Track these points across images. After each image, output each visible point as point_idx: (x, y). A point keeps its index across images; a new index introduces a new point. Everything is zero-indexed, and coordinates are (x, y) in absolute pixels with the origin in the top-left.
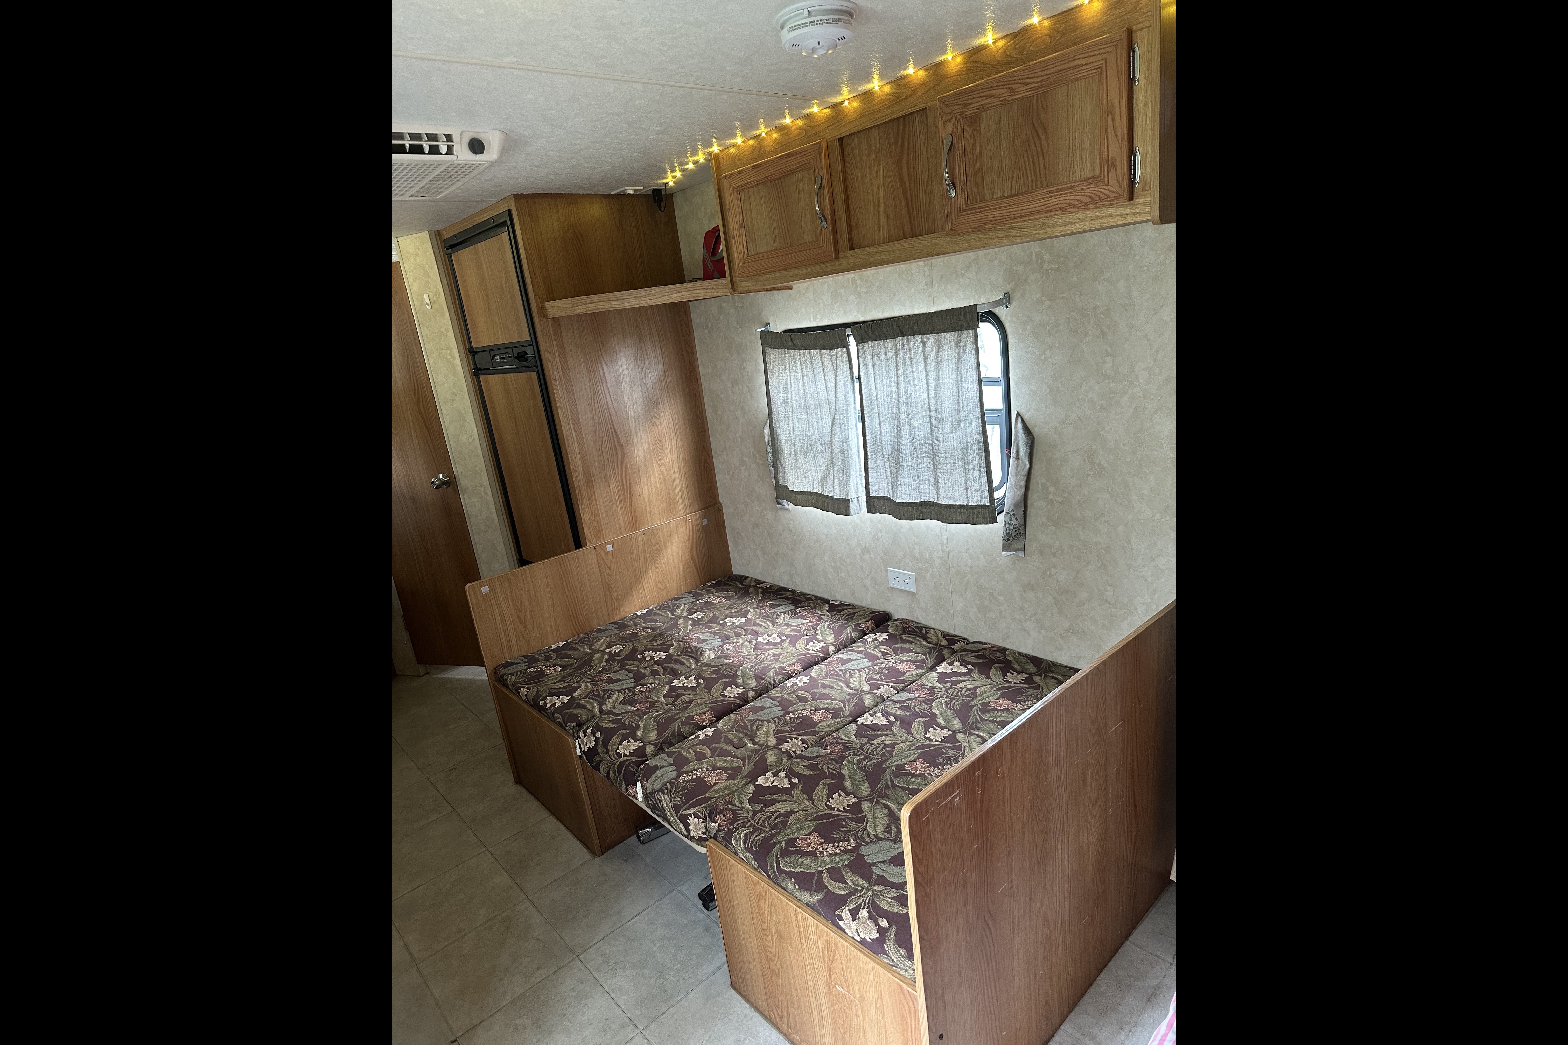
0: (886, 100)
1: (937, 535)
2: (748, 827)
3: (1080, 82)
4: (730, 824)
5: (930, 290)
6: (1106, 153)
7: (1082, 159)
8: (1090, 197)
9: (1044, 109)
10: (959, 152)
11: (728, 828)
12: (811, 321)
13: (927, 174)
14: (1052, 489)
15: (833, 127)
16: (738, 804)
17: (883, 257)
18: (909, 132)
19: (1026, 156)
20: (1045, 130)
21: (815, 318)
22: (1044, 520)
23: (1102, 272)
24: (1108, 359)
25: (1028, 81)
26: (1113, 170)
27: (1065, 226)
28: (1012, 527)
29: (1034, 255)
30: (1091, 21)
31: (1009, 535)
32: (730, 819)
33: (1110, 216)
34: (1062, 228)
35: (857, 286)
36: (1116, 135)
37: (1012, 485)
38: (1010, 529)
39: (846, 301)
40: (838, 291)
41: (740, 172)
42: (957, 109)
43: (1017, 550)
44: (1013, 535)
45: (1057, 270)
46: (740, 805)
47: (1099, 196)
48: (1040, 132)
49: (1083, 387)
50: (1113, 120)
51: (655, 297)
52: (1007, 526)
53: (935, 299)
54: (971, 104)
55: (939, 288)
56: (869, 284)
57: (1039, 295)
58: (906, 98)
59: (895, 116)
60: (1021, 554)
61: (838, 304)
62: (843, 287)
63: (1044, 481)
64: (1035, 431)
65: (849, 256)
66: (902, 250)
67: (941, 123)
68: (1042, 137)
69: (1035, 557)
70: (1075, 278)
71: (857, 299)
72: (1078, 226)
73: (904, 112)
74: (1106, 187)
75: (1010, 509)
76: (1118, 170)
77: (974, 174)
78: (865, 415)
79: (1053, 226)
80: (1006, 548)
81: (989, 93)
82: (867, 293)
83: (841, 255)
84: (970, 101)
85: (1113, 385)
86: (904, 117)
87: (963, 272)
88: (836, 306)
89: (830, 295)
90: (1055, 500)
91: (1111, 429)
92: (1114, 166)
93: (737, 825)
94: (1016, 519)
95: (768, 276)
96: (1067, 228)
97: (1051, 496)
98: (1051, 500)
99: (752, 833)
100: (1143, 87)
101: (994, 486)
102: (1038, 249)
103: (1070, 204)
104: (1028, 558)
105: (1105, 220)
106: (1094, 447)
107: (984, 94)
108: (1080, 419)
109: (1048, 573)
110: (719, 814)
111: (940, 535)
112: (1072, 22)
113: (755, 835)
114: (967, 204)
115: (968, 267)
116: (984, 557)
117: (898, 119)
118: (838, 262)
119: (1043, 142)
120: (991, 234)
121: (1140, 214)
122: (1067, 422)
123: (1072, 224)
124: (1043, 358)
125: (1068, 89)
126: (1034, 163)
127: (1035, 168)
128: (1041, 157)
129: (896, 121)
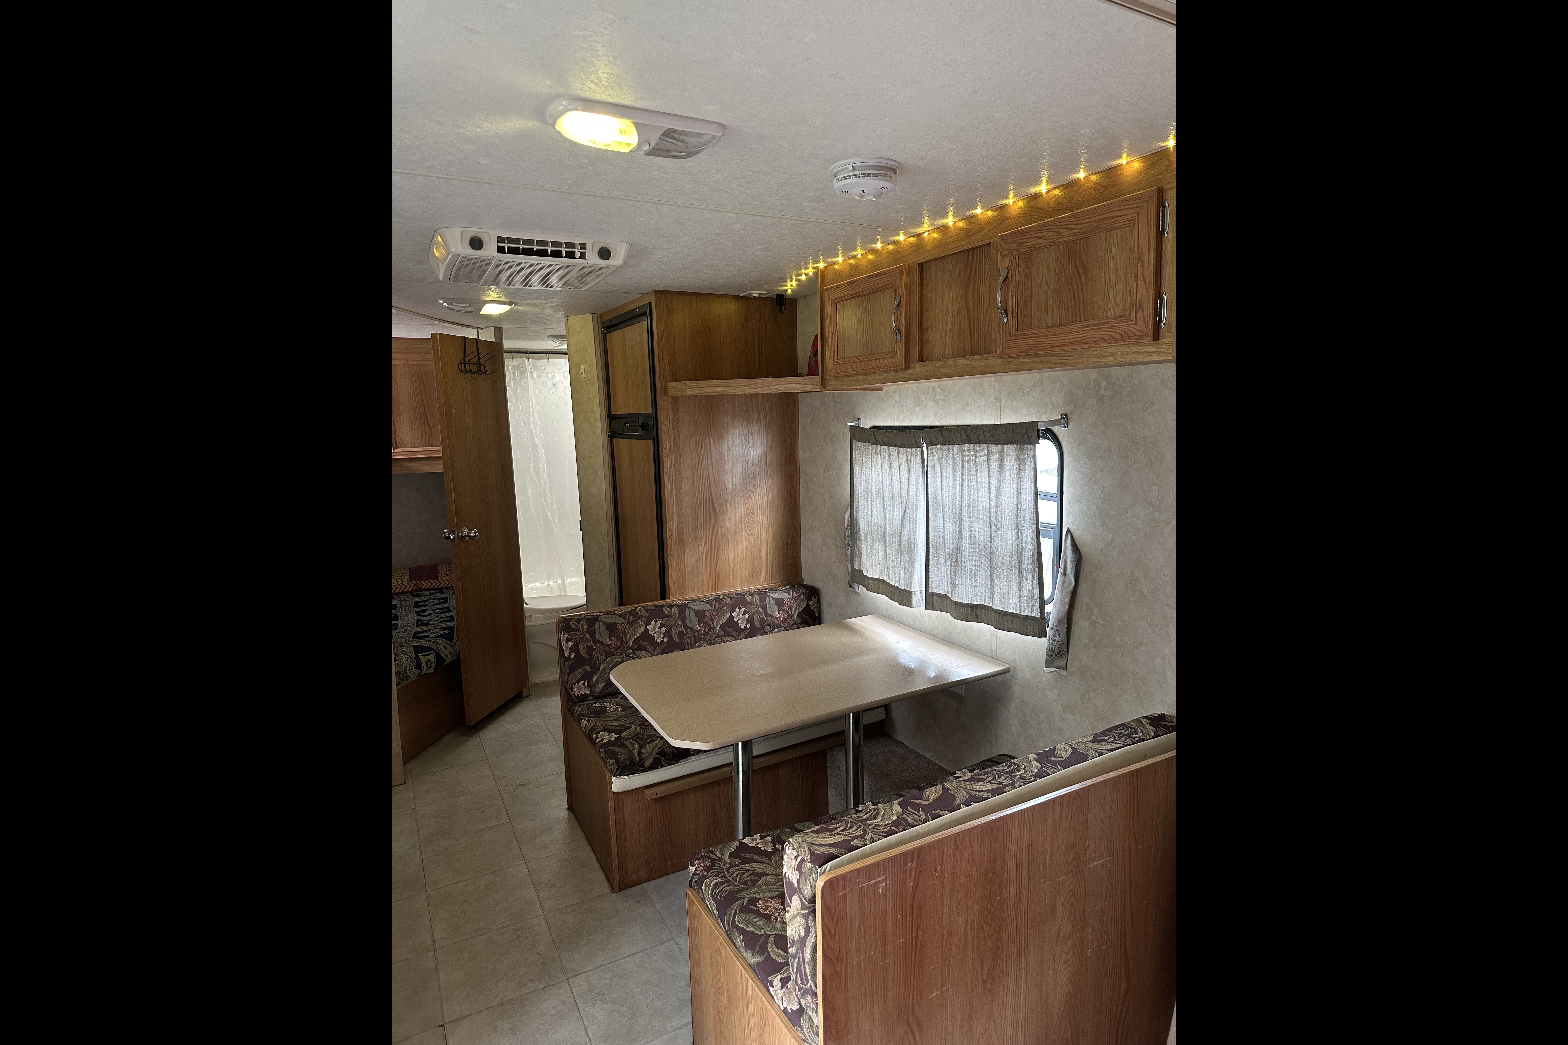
0: (958, 234)
1: (987, 640)
2: (721, 877)
3: (1117, 231)
4: (705, 871)
5: (998, 404)
6: (1135, 296)
7: (1115, 298)
8: (1120, 334)
9: (1085, 251)
10: (1013, 284)
11: (703, 873)
12: (894, 421)
13: (988, 300)
14: (1095, 610)
15: (915, 253)
16: (718, 854)
17: (945, 370)
18: (976, 263)
19: (1068, 292)
20: (1086, 271)
21: (898, 418)
22: (1086, 641)
23: (1152, 403)
24: (1154, 488)
25: (1073, 227)
26: (1140, 312)
27: (1099, 358)
28: (1055, 643)
29: (1092, 381)
30: (1129, 178)
31: (1052, 650)
32: (707, 866)
33: (1138, 353)
34: (1096, 360)
35: (936, 394)
36: (1144, 280)
37: (1058, 600)
38: (1053, 645)
39: (926, 406)
40: (920, 397)
41: (838, 286)
42: (1014, 246)
43: (1059, 668)
44: (1056, 652)
45: (1112, 397)
46: (720, 856)
47: (1127, 334)
48: (1081, 272)
49: (1130, 513)
50: (1142, 266)
51: (756, 387)
52: (1051, 641)
53: (1002, 413)
54: (1025, 243)
55: (1006, 403)
56: (946, 393)
57: (1094, 419)
58: (975, 233)
59: (964, 248)
60: (1063, 673)
61: (919, 408)
62: (924, 393)
63: (1088, 601)
64: (1084, 550)
65: (918, 368)
66: (960, 366)
67: (999, 257)
68: (1083, 278)
69: (1075, 678)
70: (1128, 407)
71: (935, 405)
72: (1111, 359)
73: (972, 246)
74: (1134, 326)
75: (1055, 625)
76: (1145, 312)
77: (1024, 304)
78: (930, 514)
79: (1089, 357)
80: (1049, 664)
81: (1040, 234)
82: (944, 400)
83: (911, 366)
84: (1024, 240)
85: (1157, 514)
86: (973, 249)
87: (1028, 390)
88: (917, 409)
89: (913, 399)
90: (1098, 622)
91: (1154, 558)
92: (1142, 308)
93: (711, 873)
94: (1060, 636)
95: (852, 378)
96: (1100, 360)
97: (1094, 618)
98: (1094, 622)
99: (722, 883)
100: (1171, 239)
101: (1045, 599)
102: (1096, 376)
103: (1102, 339)
104: (1069, 677)
105: (1134, 356)
106: (1136, 574)
107: (1036, 235)
108: (1125, 544)
109: (1087, 696)
110: (699, 860)
111: (990, 640)
112: (1113, 179)
113: (725, 885)
114: (1017, 330)
115: (1033, 387)
116: (1029, 670)
117: (969, 250)
118: (909, 371)
119: (1083, 281)
120: (1036, 358)
121: (1165, 353)
122: (1113, 545)
123: (1105, 357)
124: (1094, 479)
125: (1106, 235)
126: (1074, 299)
127: (1075, 304)
128: (1081, 294)
129: (967, 252)
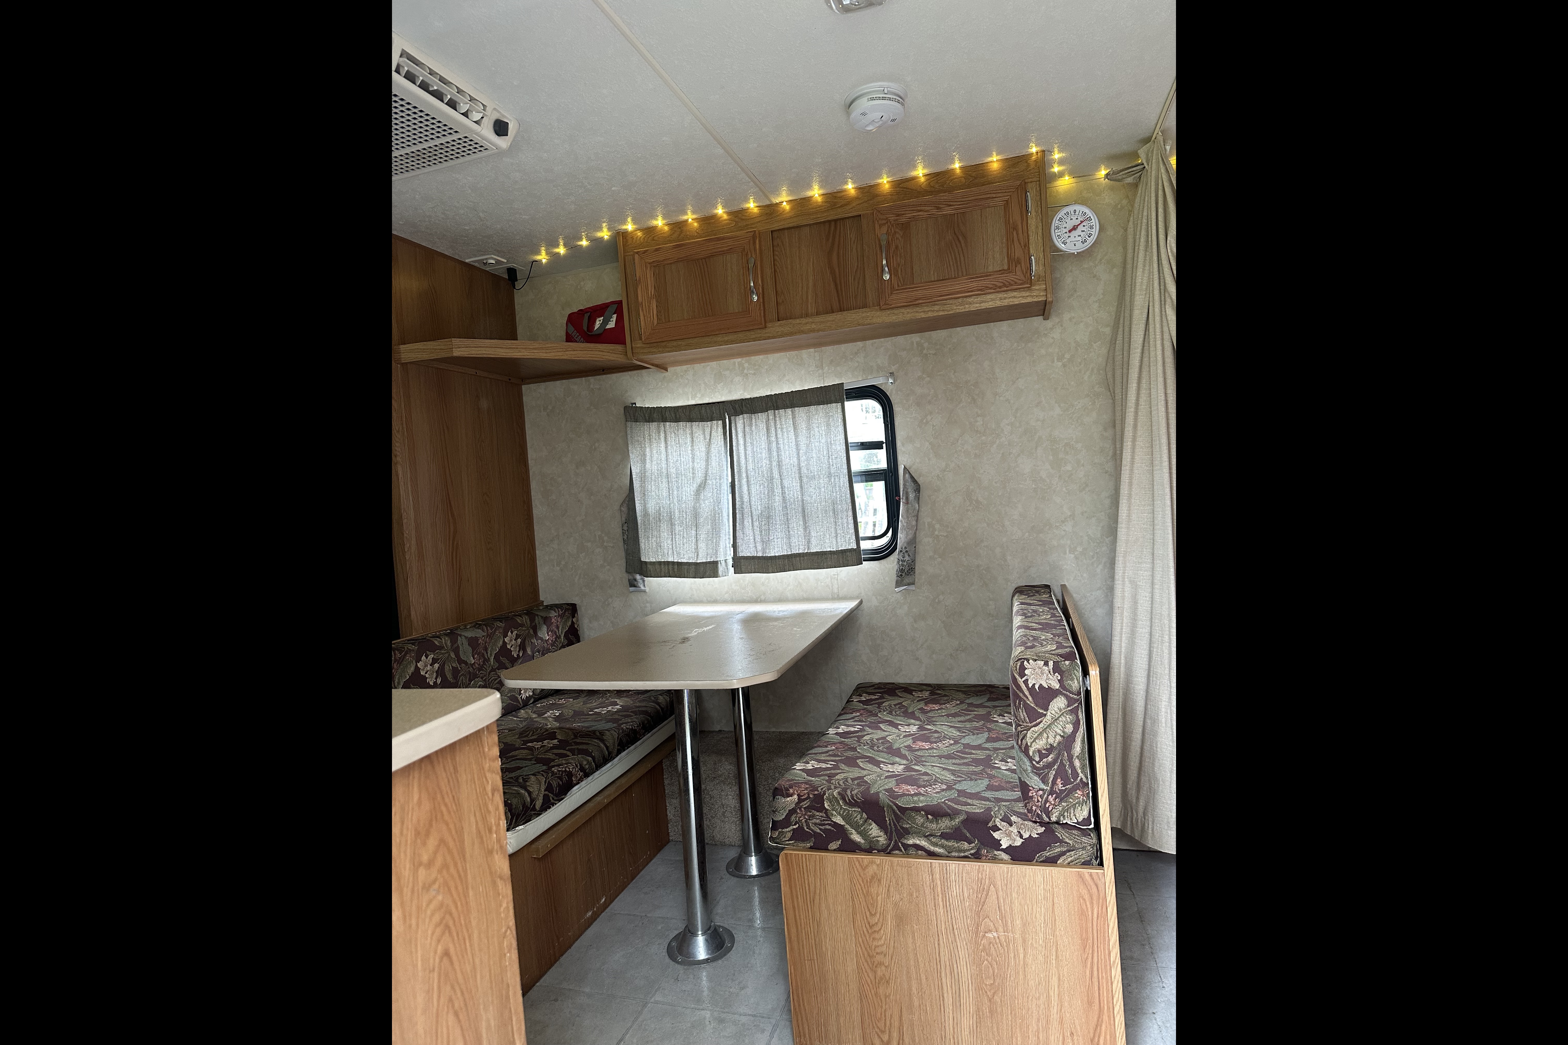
0: (821, 206)
1: (828, 586)
3: (990, 209)
6: (1013, 254)
7: (994, 258)
8: (1002, 282)
9: (963, 223)
10: (893, 247)
12: (688, 400)
13: (856, 264)
14: (937, 526)
15: (767, 221)
18: (840, 232)
19: (949, 254)
20: (965, 237)
21: (693, 397)
22: (931, 554)
24: (979, 419)
25: (952, 203)
26: (1019, 266)
27: (980, 303)
28: (905, 563)
30: (995, 173)
31: (902, 571)
33: (1015, 297)
34: (977, 305)
35: (744, 369)
36: (1020, 244)
37: (904, 526)
38: (903, 565)
39: (732, 381)
40: (723, 373)
41: (657, 250)
42: (892, 218)
43: (909, 584)
44: (906, 570)
45: (935, 354)
47: (1009, 282)
48: (961, 238)
49: (960, 441)
50: (1017, 234)
52: (901, 563)
54: (903, 214)
56: (757, 367)
57: (921, 372)
58: (842, 206)
59: (829, 219)
60: (912, 587)
61: (722, 384)
62: (728, 369)
63: (930, 520)
64: (920, 480)
65: (775, 327)
66: (833, 321)
67: (877, 226)
68: (962, 242)
69: (924, 588)
70: (950, 360)
71: (743, 379)
72: (990, 303)
73: (839, 216)
74: (1014, 276)
75: (903, 547)
76: (1022, 265)
77: (905, 264)
79: (971, 304)
80: (898, 584)
81: (919, 208)
82: (754, 374)
83: (769, 325)
84: (903, 213)
85: (984, 438)
86: (836, 221)
88: (719, 386)
89: (713, 376)
90: (940, 536)
91: (985, 472)
92: (1020, 263)
94: (909, 556)
95: (680, 343)
96: (982, 305)
97: (936, 533)
98: (937, 536)
100: (1034, 216)
103: (987, 287)
104: (918, 590)
105: (1011, 300)
106: (971, 487)
107: (916, 209)
108: (959, 467)
109: (937, 601)
111: (830, 585)
112: (981, 172)
114: (898, 286)
116: (876, 598)
117: (829, 222)
118: (764, 331)
119: (963, 245)
120: (918, 308)
121: (1037, 296)
122: (948, 470)
123: (985, 302)
124: (925, 421)
125: (981, 212)
126: (956, 260)
127: (956, 263)
128: (961, 255)
129: (833, 223)
